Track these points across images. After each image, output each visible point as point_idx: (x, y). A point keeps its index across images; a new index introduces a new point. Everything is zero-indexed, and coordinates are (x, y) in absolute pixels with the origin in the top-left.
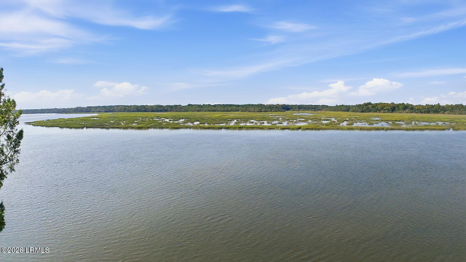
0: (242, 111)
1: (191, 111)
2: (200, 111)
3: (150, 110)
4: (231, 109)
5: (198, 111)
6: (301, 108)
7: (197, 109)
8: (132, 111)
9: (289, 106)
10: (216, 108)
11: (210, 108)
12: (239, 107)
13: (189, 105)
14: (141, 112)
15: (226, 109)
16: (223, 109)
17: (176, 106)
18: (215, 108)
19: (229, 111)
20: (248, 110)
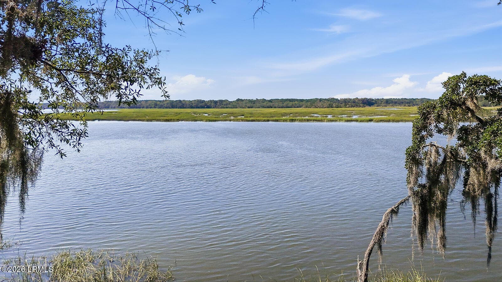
0: (306, 107)
1: (240, 108)
2: (252, 108)
3: (188, 106)
4: (293, 105)
5: (249, 108)
6: (388, 102)
7: (248, 105)
8: (165, 107)
9: (373, 100)
10: (273, 103)
11: (265, 104)
12: (303, 102)
13: (238, 100)
14: (176, 108)
15: (285, 104)
16: (282, 105)
17: (221, 101)
18: (271, 104)
19: (288, 107)
20: (314, 105)
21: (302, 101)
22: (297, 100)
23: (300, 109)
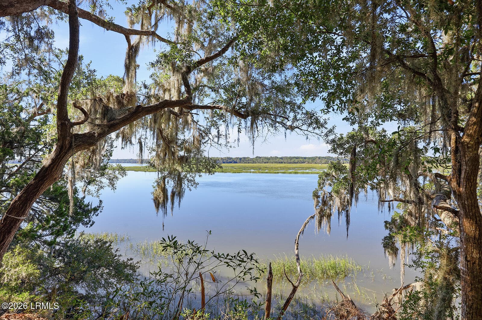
0: (309, 163)
1: (259, 163)
2: (268, 163)
4: (298, 161)
7: (265, 161)
10: (283, 160)
11: (277, 160)
13: (257, 157)
16: (290, 161)
19: (295, 163)
20: (314, 161)
21: (305, 158)
22: (302, 158)
23: (304, 164)
